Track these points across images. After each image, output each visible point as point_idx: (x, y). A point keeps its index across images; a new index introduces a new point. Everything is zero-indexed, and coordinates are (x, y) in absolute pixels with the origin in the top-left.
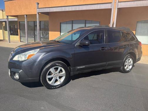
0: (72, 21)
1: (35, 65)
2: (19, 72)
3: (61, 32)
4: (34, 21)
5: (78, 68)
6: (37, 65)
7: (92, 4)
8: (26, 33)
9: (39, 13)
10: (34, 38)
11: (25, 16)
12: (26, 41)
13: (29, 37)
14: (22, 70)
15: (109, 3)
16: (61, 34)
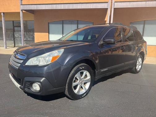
0: (63, 21)
1: (61, 70)
2: (41, 81)
3: (49, 33)
4: (13, 21)
5: (102, 71)
6: (64, 69)
7: (88, 3)
8: (4, 35)
9: (23, 11)
10: (13, 41)
11: (2, 14)
12: (5, 44)
13: (8, 40)
14: (44, 78)
15: (106, 2)
16: (50, 35)
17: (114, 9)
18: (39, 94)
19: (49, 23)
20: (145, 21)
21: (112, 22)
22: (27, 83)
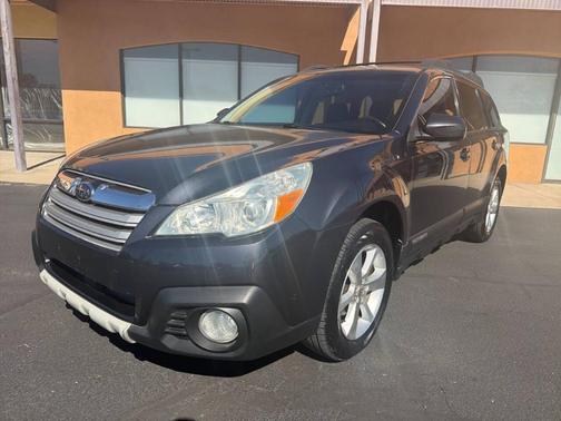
0: (180, 45)
2: (245, 300)
3: (124, 93)
5: (415, 241)
16: (127, 100)
17: (383, 8)
18: (230, 355)
19: (122, 54)
20: (475, 57)
21: (373, 58)
22: (173, 314)
